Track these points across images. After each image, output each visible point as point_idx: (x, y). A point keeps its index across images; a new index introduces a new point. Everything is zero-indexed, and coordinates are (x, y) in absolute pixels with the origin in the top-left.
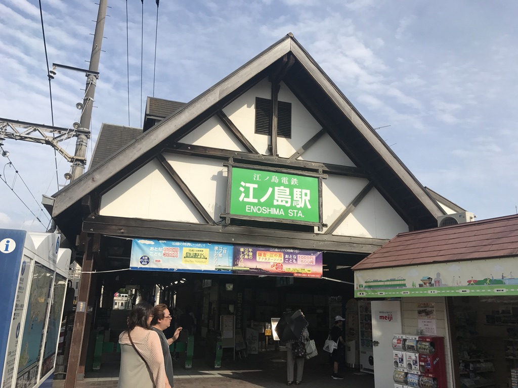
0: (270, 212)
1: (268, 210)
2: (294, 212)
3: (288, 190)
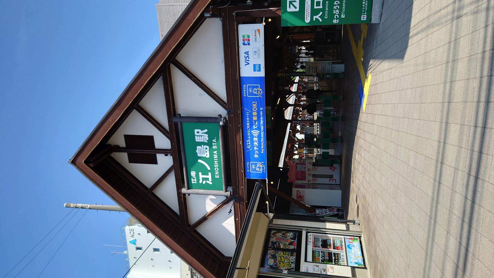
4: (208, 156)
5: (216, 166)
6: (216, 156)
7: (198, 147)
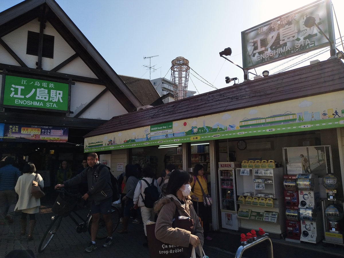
0: (32, 104)
1: (31, 103)
2: (50, 105)
3: (47, 91)
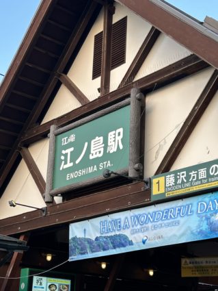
4: (91, 157)
5: (80, 173)
6: (90, 170)
7: (101, 138)
